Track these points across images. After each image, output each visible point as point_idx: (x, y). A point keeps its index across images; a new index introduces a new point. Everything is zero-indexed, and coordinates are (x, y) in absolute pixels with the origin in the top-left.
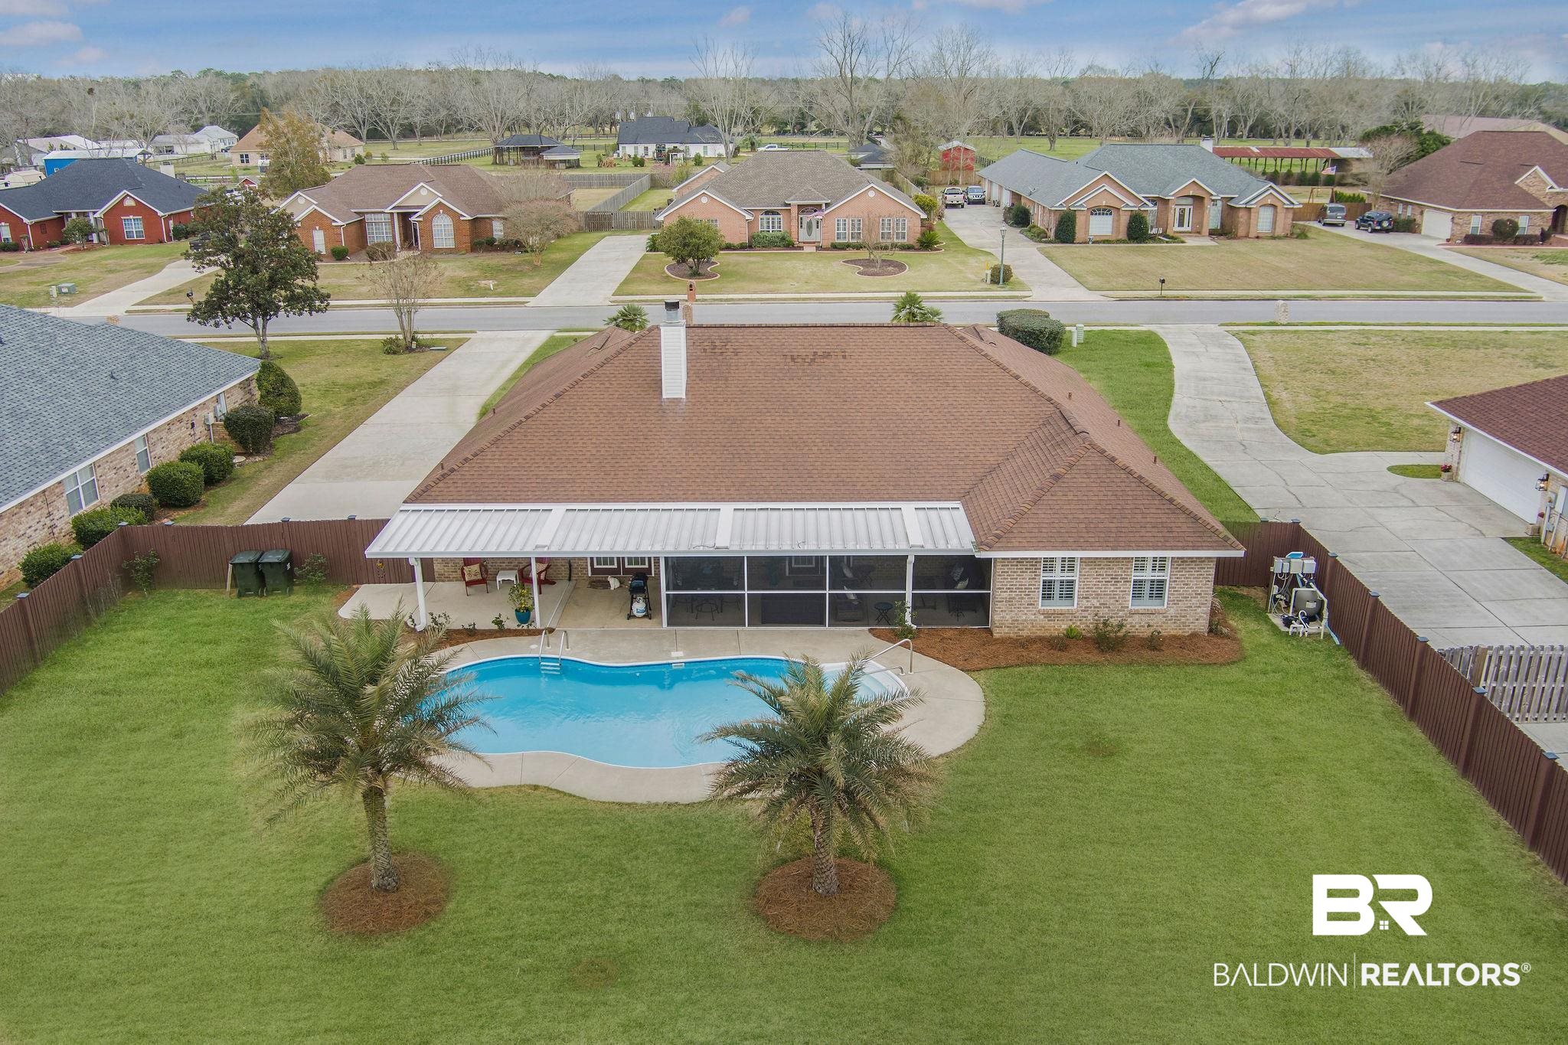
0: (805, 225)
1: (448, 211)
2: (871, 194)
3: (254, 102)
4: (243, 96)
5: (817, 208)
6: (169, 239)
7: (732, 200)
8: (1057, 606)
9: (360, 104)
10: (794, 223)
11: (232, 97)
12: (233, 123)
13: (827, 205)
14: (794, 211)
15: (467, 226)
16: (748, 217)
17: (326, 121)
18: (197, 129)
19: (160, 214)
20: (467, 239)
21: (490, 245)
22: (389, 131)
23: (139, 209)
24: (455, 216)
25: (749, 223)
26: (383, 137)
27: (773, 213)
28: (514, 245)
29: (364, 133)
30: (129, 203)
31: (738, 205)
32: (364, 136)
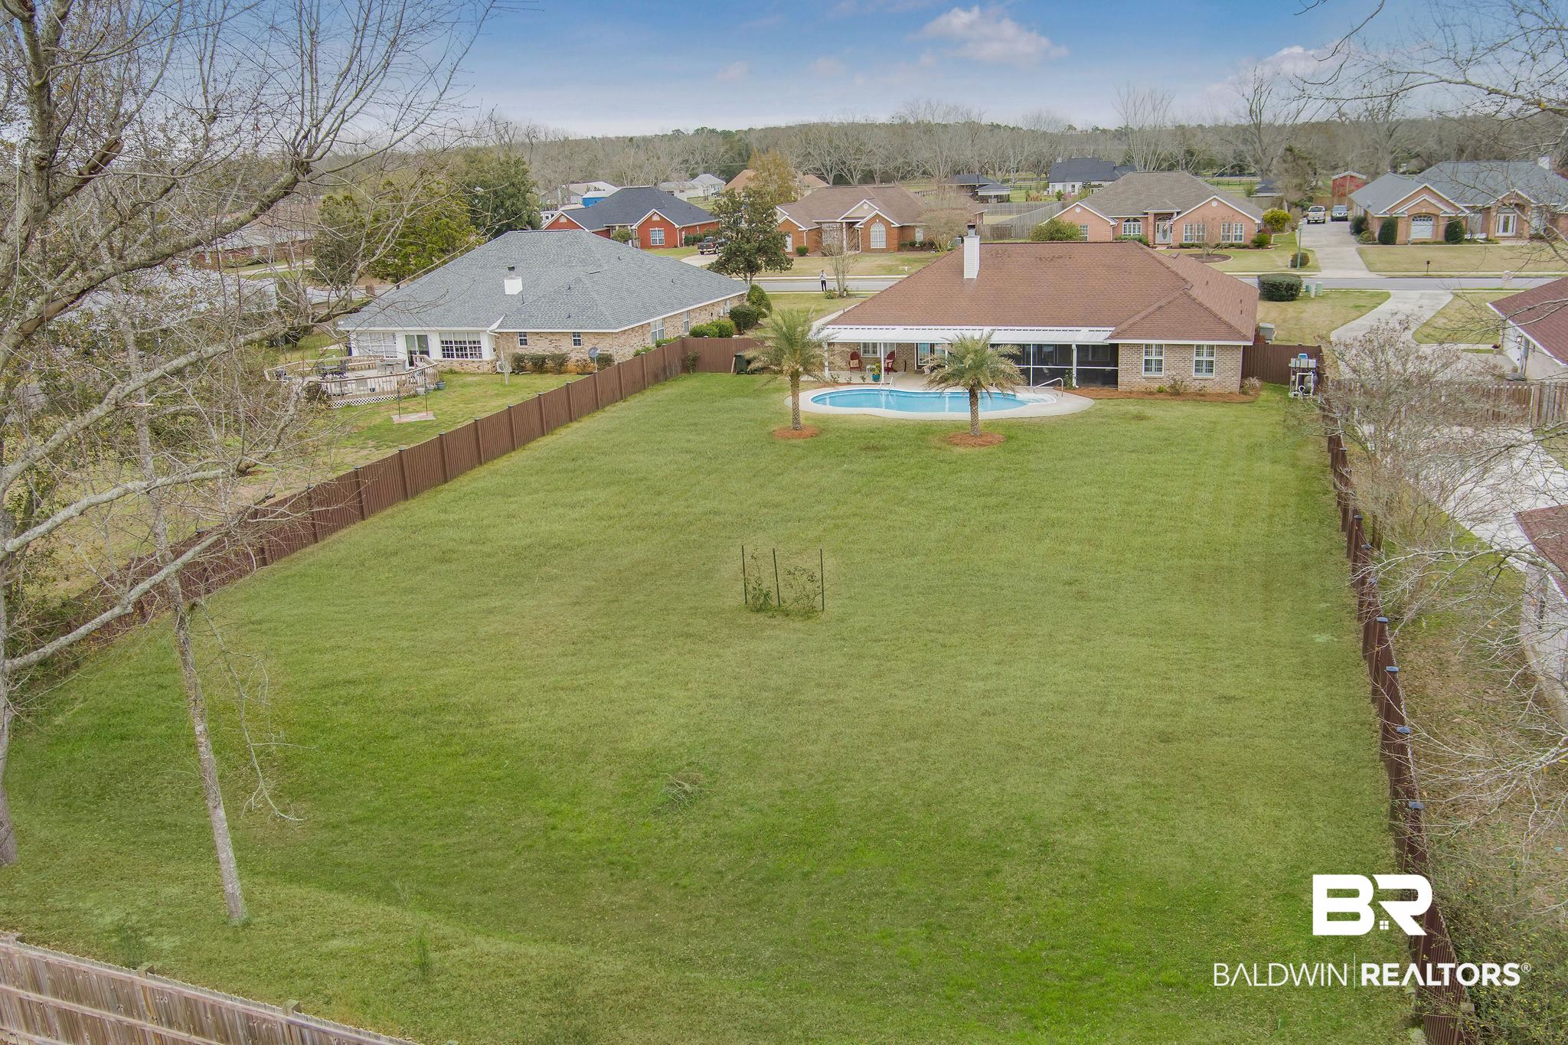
0: (1161, 230)
1: (883, 220)
2: (1214, 204)
3: (740, 154)
4: (732, 148)
5: (1170, 216)
6: (681, 245)
7: (1101, 210)
8: (1153, 374)
9: (829, 154)
10: (1151, 228)
11: (722, 150)
12: (723, 172)
13: (1178, 213)
14: (1151, 219)
15: (896, 231)
16: (1112, 223)
17: (798, 167)
18: (694, 176)
19: (677, 226)
20: (896, 242)
21: (913, 246)
22: (852, 176)
23: (663, 223)
24: (888, 224)
25: (1113, 227)
26: (848, 183)
27: (1135, 220)
28: (929, 245)
29: (831, 179)
30: (656, 218)
31: (1106, 214)
32: (831, 180)
